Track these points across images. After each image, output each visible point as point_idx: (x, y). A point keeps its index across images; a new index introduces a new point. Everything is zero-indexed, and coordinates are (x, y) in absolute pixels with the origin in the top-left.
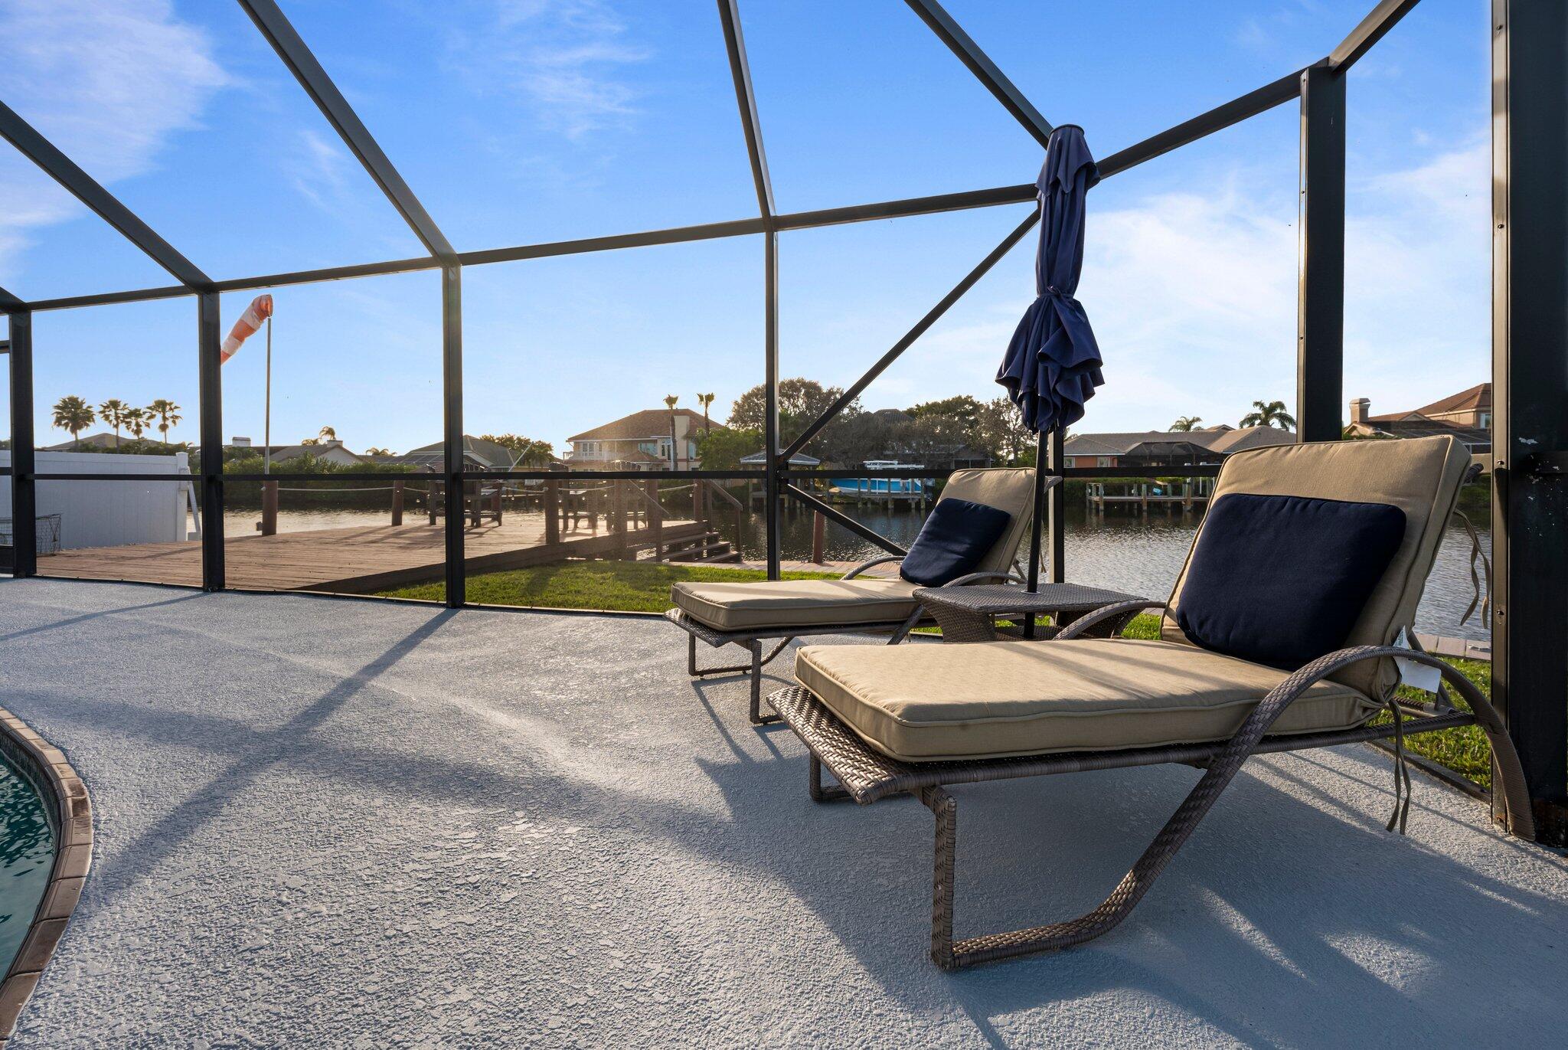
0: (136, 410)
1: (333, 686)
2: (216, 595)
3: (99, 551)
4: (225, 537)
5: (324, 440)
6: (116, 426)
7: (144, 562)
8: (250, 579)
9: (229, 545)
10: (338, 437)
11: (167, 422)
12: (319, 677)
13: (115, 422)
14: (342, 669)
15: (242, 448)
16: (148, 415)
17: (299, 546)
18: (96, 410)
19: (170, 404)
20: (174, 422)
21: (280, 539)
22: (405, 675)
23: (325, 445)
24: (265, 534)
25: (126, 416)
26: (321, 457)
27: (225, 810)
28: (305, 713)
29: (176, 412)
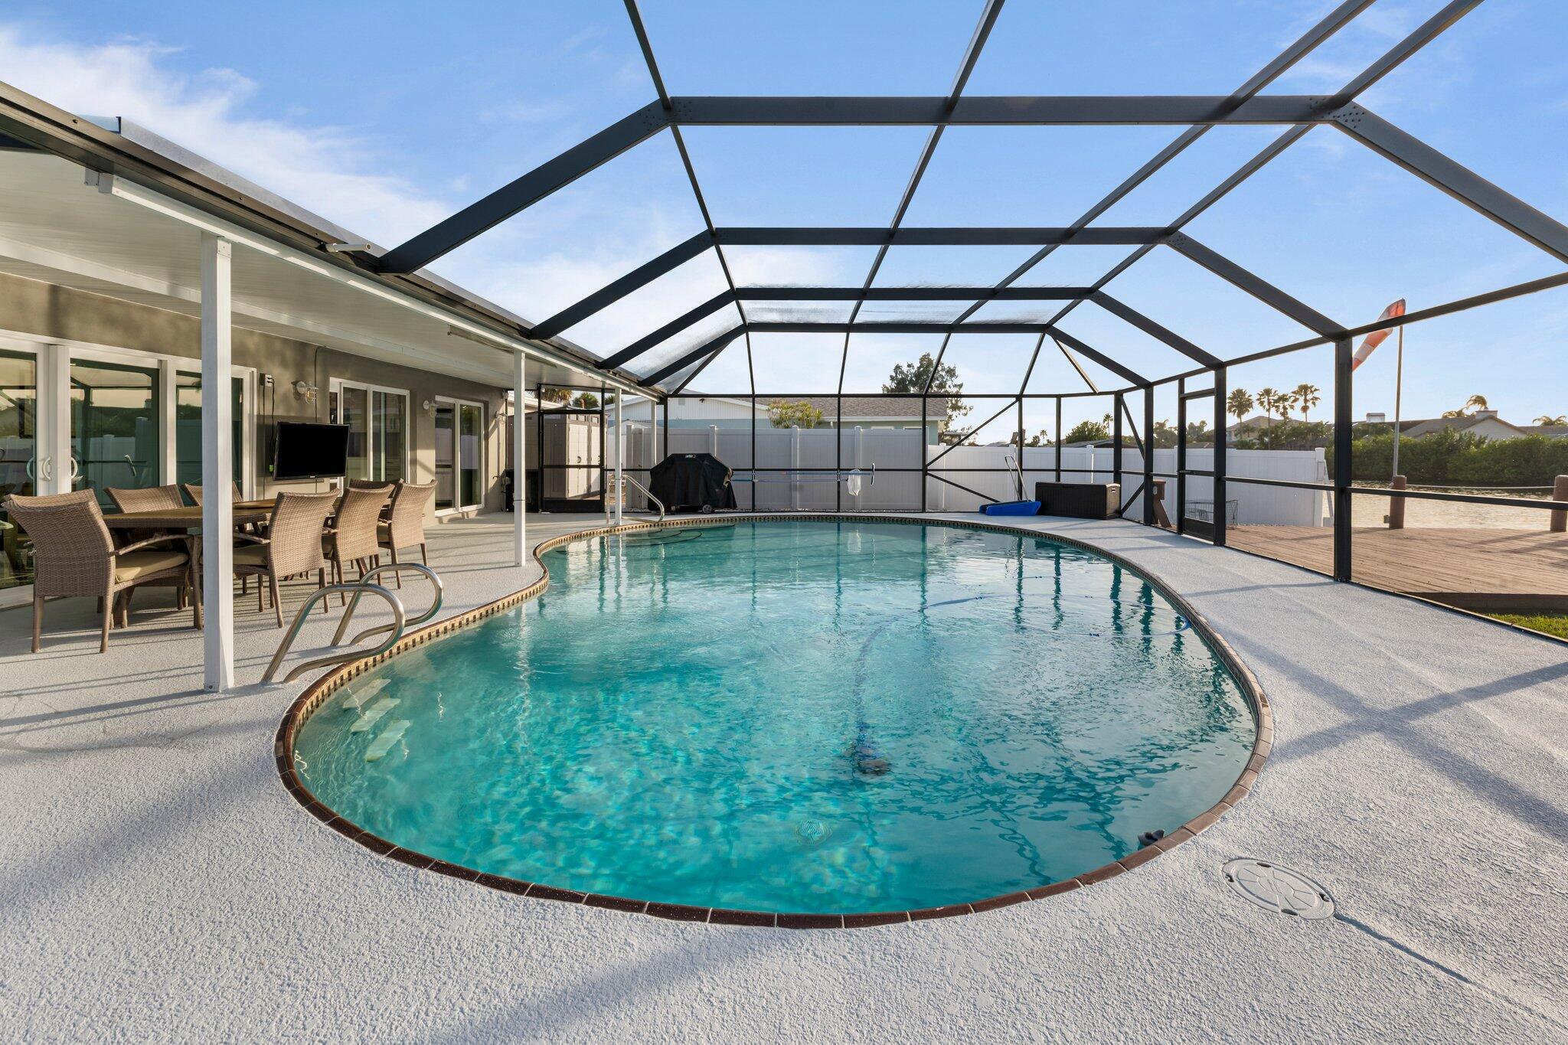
0: (1284, 395)
1: (1431, 695)
2: (1344, 585)
3: (1261, 529)
4: (1353, 526)
5: (1473, 409)
6: (1268, 410)
7: (1290, 543)
8: (1372, 575)
9: (1357, 535)
10: (1491, 407)
11: (1308, 404)
12: (1420, 683)
13: (1267, 407)
14: (1445, 684)
15: (1377, 424)
16: (1293, 399)
17: (1425, 546)
18: (1254, 397)
19: (1312, 387)
20: (1314, 403)
21: (1408, 534)
22: (1506, 708)
23: (1473, 416)
24: (1392, 527)
25: (1276, 401)
26: (1467, 431)
27: (1341, 746)
28: (1403, 708)
29: (1316, 394)
